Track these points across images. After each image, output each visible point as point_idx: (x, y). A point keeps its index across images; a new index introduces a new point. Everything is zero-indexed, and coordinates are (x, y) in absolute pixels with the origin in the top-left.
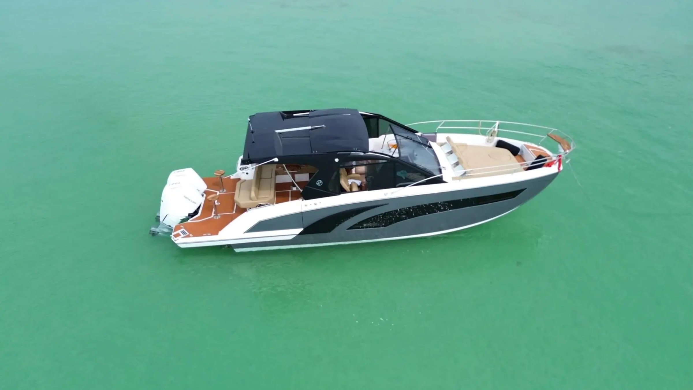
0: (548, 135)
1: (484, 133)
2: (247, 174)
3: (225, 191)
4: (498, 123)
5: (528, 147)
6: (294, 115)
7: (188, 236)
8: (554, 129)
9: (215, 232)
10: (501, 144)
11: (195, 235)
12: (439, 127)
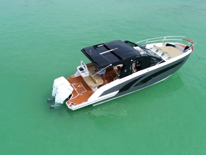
0: (183, 39)
1: (161, 42)
2: (86, 74)
3: (75, 83)
4: (165, 37)
5: (178, 44)
6: (98, 46)
7: (76, 105)
8: (184, 37)
9: (86, 101)
10: (168, 45)
11: (78, 104)
12: (146, 42)
